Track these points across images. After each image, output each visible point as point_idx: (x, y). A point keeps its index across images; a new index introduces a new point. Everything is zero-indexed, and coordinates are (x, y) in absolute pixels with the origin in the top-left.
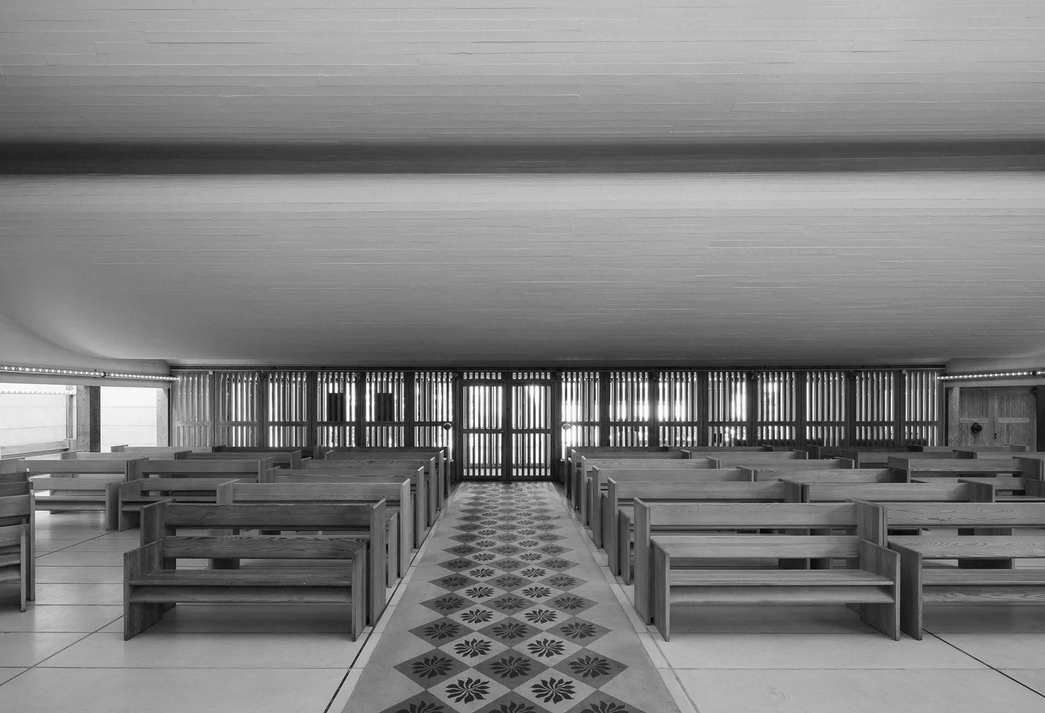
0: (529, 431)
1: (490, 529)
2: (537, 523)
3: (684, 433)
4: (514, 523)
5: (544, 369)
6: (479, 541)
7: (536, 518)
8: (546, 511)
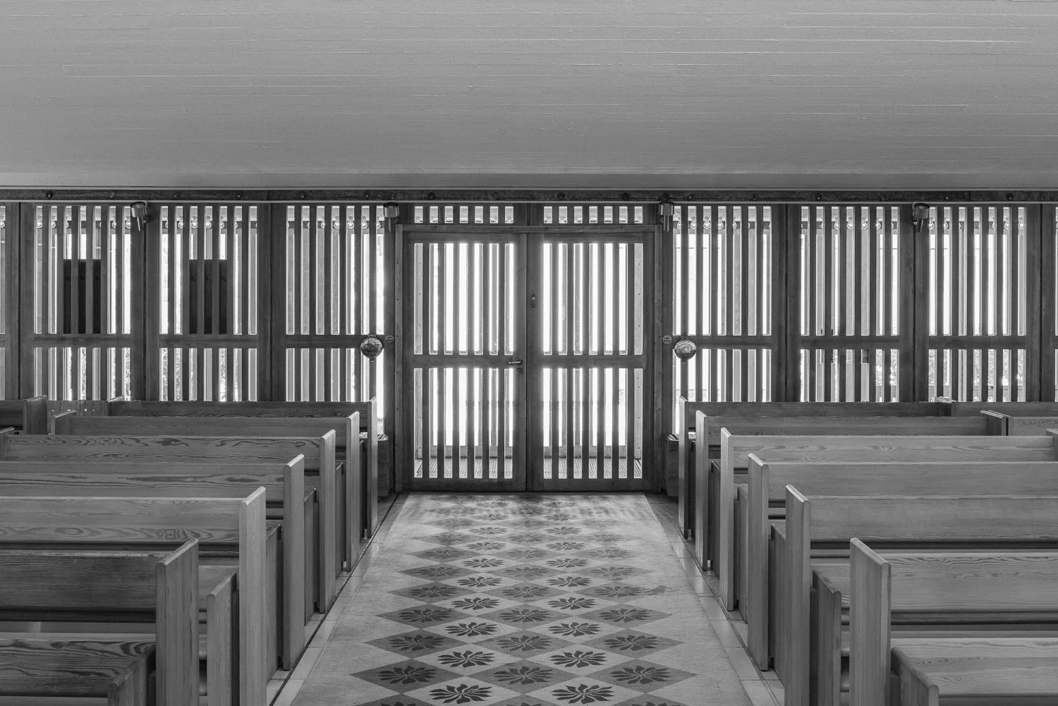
0: (586, 361)
1: (479, 621)
2: (602, 604)
3: (992, 367)
4: (542, 604)
5: (626, 196)
6: (450, 652)
7: (601, 592)
8: (628, 571)
